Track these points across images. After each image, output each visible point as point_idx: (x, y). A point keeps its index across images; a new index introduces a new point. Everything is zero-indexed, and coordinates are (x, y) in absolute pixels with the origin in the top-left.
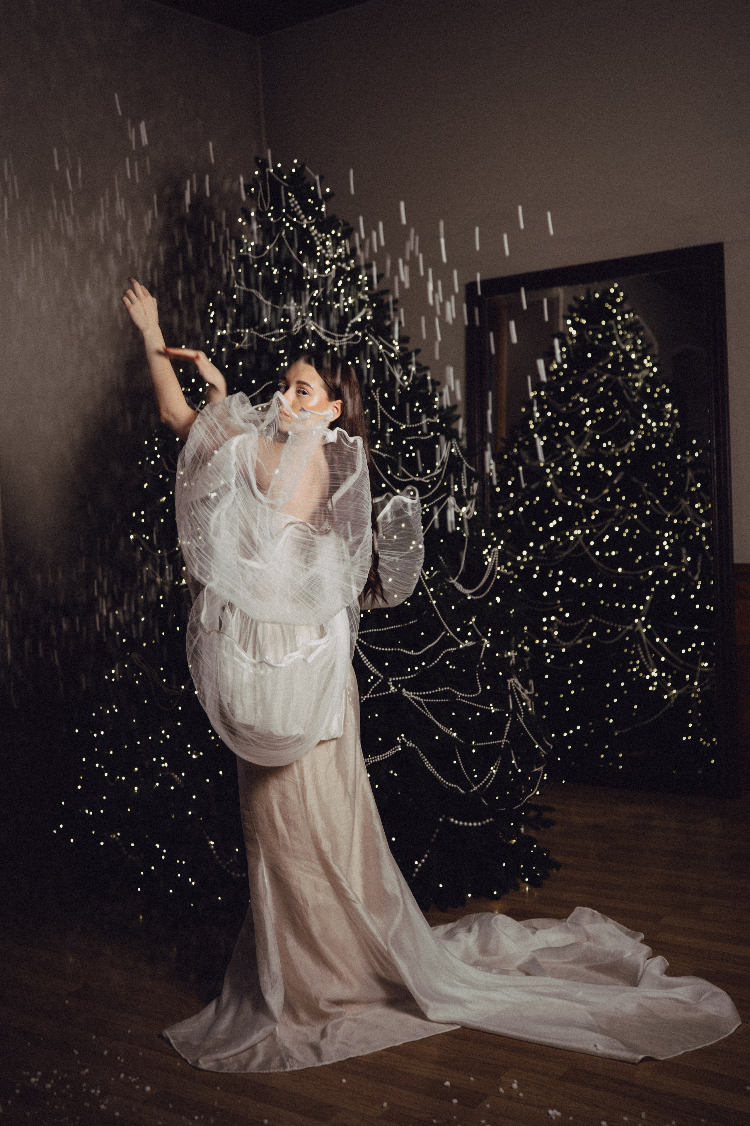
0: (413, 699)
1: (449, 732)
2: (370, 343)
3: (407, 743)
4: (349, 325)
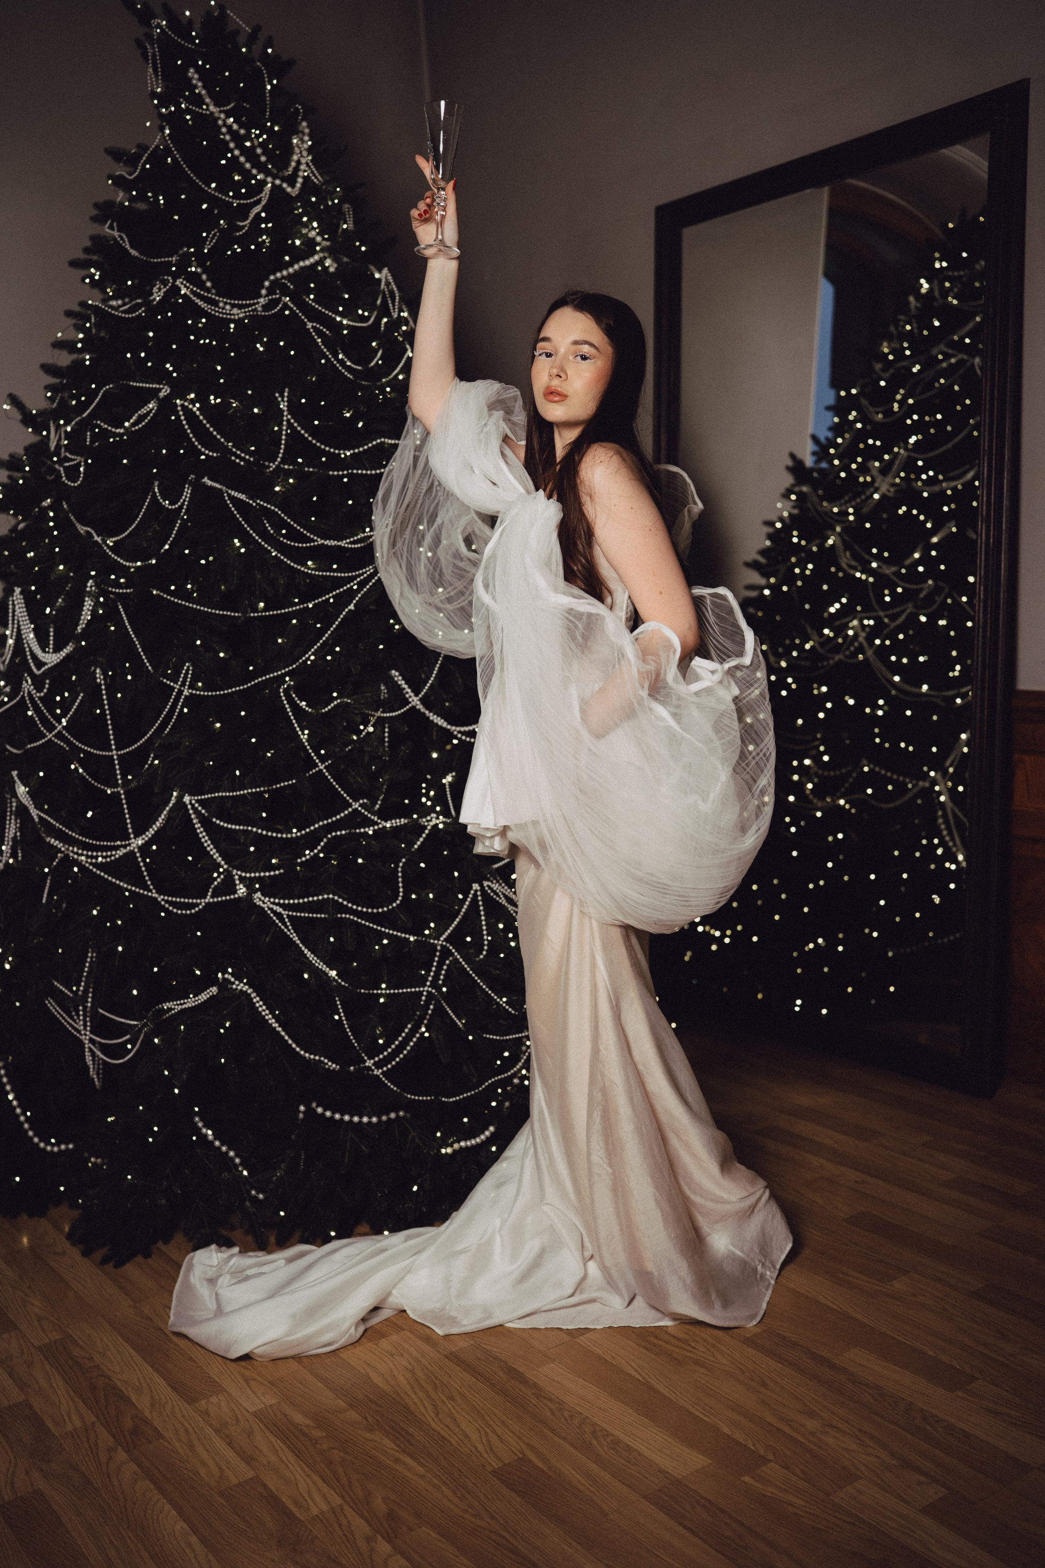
0: (271, 909)
1: (325, 968)
2: (287, 312)
3: (234, 983)
4: (267, 284)
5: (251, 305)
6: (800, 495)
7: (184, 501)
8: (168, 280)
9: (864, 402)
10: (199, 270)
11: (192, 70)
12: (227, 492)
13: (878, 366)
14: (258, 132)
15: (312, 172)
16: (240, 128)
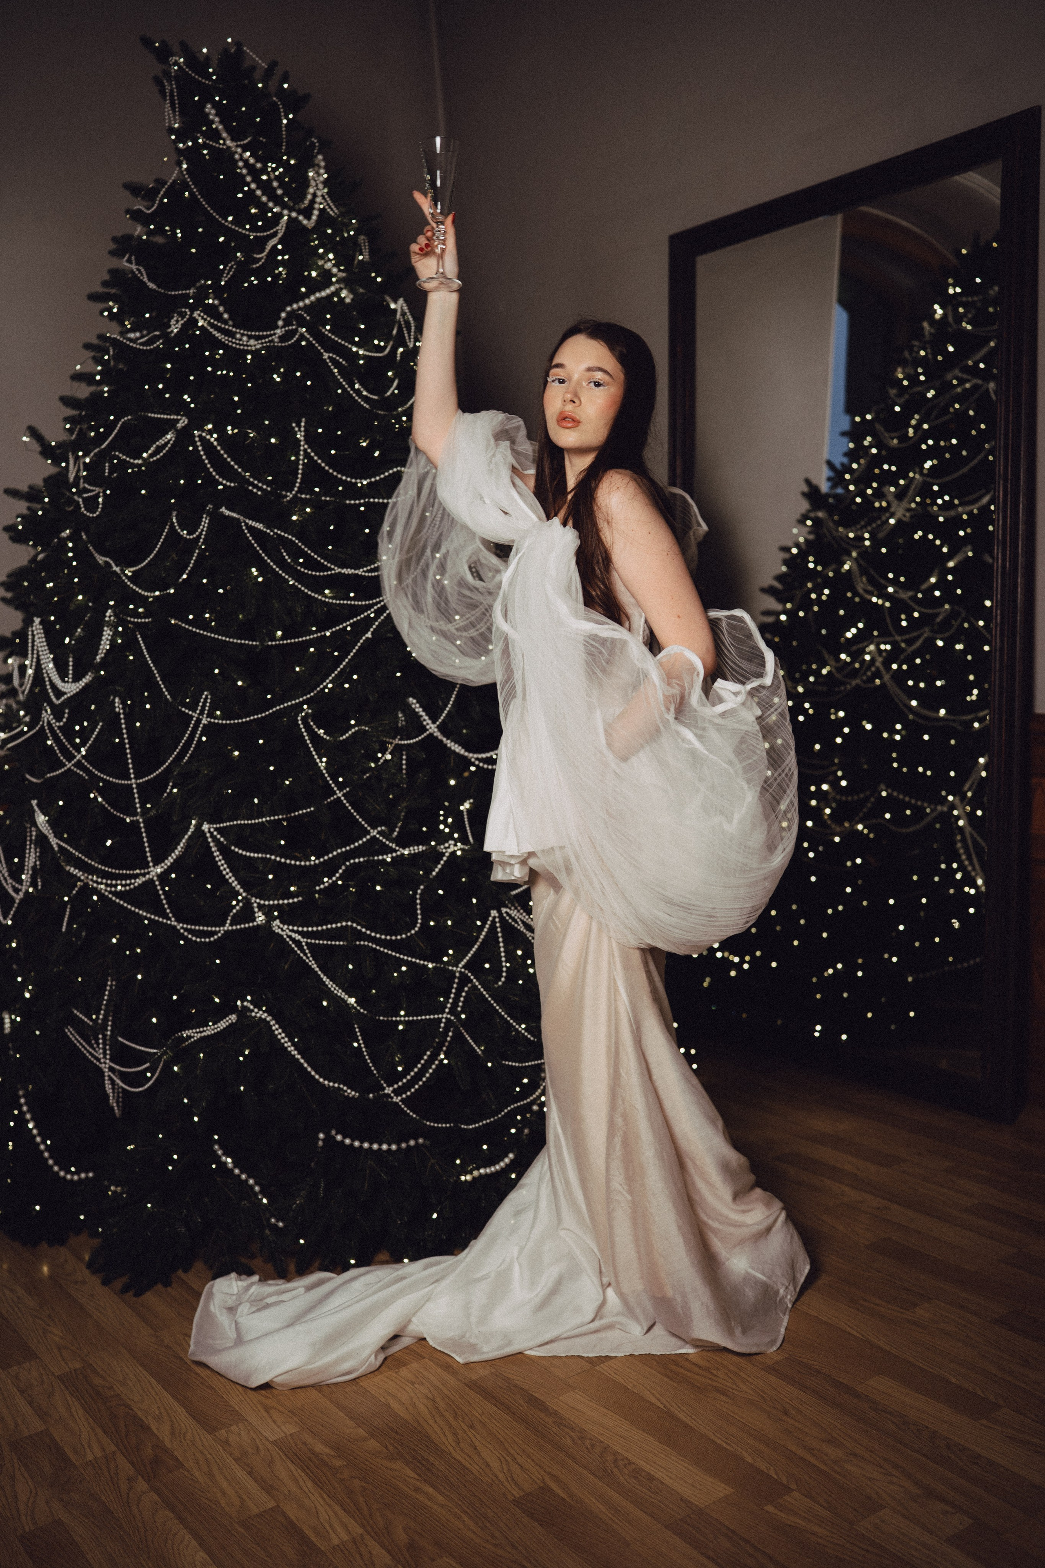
0: (290, 937)
1: (344, 995)
2: (303, 343)
3: (253, 1011)
4: (283, 315)
5: (267, 336)
6: (816, 521)
7: (202, 530)
8: (185, 312)
9: (879, 427)
10: (216, 302)
11: (209, 106)
12: (245, 522)
13: (893, 392)
14: (274, 166)
15: (328, 205)
16: (257, 161)
